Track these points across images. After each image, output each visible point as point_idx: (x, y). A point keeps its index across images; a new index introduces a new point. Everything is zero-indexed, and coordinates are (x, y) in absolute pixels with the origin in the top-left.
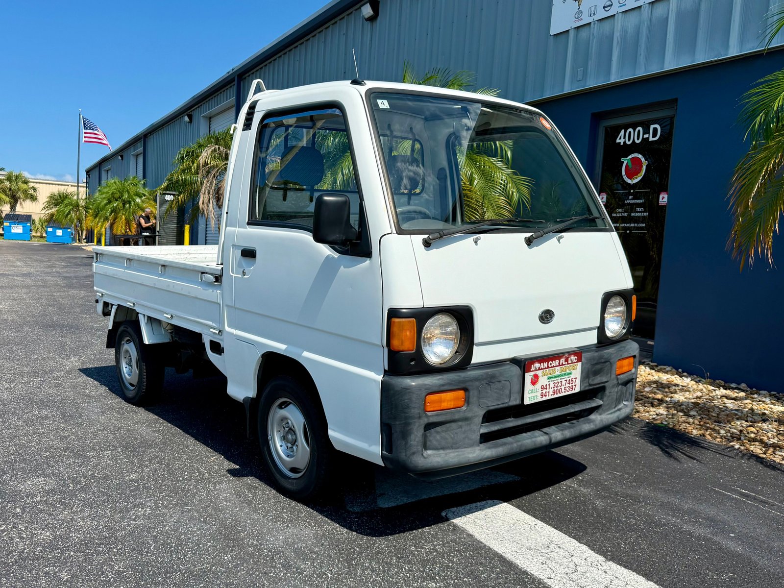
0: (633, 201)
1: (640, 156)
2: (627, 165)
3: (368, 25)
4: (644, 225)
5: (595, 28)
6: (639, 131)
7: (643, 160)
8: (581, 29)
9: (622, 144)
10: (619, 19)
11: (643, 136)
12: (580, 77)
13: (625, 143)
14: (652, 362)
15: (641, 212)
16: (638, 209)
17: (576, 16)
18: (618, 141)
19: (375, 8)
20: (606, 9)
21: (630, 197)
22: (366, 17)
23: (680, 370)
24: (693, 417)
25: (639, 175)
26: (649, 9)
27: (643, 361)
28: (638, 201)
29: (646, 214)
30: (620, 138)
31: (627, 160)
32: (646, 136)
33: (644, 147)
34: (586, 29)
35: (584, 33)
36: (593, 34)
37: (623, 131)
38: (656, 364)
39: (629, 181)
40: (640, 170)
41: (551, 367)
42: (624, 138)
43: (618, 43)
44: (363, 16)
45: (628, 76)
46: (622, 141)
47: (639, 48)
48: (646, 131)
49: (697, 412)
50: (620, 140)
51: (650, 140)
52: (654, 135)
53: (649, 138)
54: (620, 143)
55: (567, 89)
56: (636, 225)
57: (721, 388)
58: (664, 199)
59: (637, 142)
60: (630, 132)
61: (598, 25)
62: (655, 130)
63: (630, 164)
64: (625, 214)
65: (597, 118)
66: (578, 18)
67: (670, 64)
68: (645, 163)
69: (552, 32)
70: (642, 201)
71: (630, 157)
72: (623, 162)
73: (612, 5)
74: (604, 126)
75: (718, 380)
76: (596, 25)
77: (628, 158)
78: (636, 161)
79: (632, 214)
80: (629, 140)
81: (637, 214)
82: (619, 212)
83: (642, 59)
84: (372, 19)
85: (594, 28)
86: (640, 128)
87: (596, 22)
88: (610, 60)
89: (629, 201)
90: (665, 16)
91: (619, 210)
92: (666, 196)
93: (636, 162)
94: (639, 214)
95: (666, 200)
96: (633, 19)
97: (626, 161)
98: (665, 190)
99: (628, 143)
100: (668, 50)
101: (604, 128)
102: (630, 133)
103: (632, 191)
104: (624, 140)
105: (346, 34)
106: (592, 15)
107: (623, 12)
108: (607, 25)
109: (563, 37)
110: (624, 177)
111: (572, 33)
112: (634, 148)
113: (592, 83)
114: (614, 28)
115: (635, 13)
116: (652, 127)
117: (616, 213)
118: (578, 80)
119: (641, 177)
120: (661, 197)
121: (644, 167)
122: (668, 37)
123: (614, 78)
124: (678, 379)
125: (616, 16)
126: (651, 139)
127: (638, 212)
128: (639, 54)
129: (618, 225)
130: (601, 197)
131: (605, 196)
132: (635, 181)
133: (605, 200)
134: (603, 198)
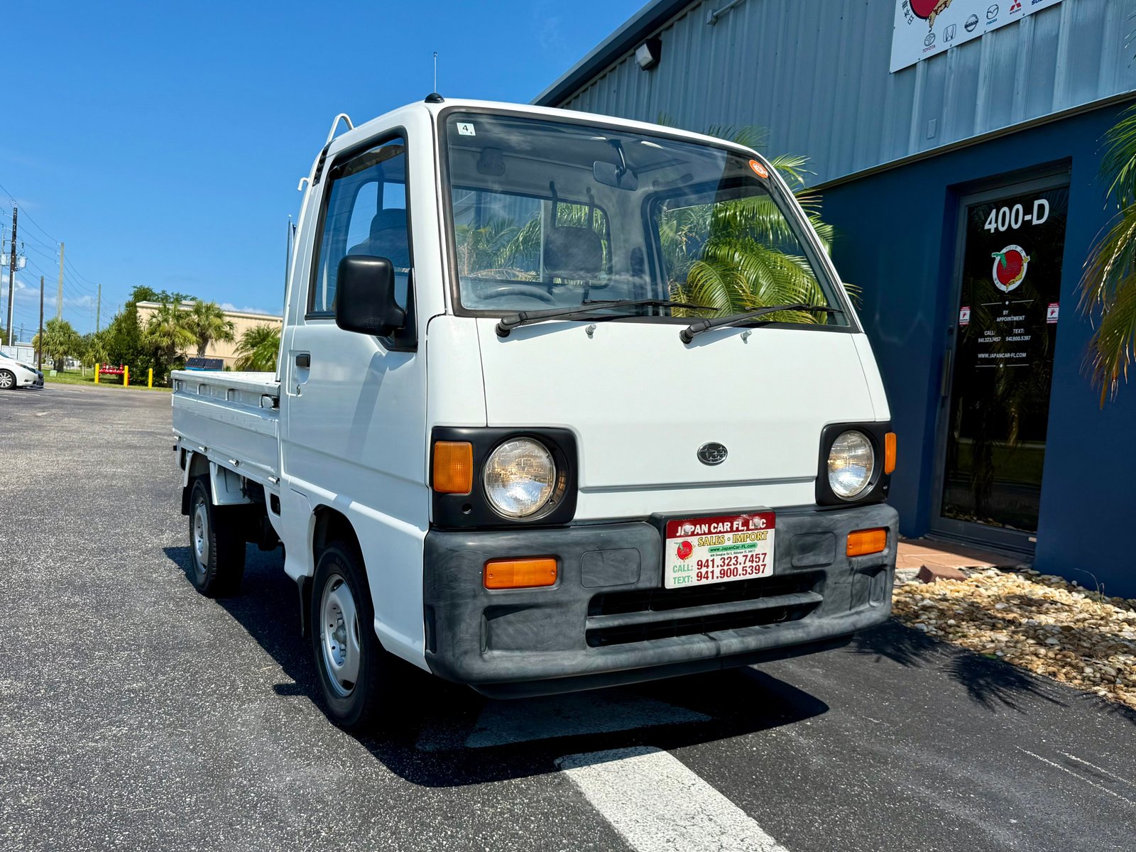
0: (1009, 319)
1: (1019, 249)
2: (1000, 263)
3: (646, 74)
4: (1024, 355)
5: (953, 58)
6: (1018, 210)
7: (1023, 254)
8: (933, 60)
9: (992, 231)
10: (988, 40)
11: (1023, 218)
12: (931, 134)
13: (997, 229)
14: (1032, 569)
15: (1020, 335)
16: (1016, 331)
17: (927, 43)
18: (987, 227)
19: (656, 49)
20: (970, 28)
21: (1005, 312)
22: (643, 63)
23: (1074, 583)
24: (1051, 646)
25: (1017, 277)
26: (1031, 23)
27: (1018, 567)
28: (1016, 318)
29: (1027, 338)
30: (990, 223)
31: (999, 255)
32: (1028, 218)
33: (1024, 235)
34: (940, 61)
35: (937, 67)
36: (950, 68)
37: (994, 211)
38: (1038, 572)
39: (1003, 288)
40: (1019, 270)
41: (716, 533)
42: (996, 222)
43: (985, 77)
44: (639, 63)
45: (999, 125)
46: (992, 227)
47: (1016, 82)
48: (1028, 210)
49: (1059, 641)
50: (990, 226)
51: (1034, 224)
52: (1040, 216)
53: (1032, 220)
54: (990, 230)
55: (913, 150)
56: (1013, 355)
57: (1131, 610)
58: (1053, 313)
59: (1015, 227)
60: (1004, 213)
61: (957, 55)
62: (1041, 207)
63: (1004, 262)
64: (997, 339)
65: (956, 192)
66: (929, 45)
67: (1061, 104)
68: (1026, 259)
69: (893, 69)
70: (1021, 318)
71: (1004, 251)
72: (994, 259)
73: (977, 22)
74: (967, 206)
75: (1132, 599)
76: (954, 54)
77: (1001, 252)
78: (1013, 256)
79: (1008, 339)
80: (1003, 225)
81: (1015, 339)
82: (988, 336)
83: (1019, 98)
84: (651, 67)
85: (951, 58)
86: (1019, 206)
87: (955, 49)
88: (974, 105)
89: (1002, 319)
90: (1054, 33)
91: (989, 333)
92: (1057, 310)
93: (1014, 258)
94: (1017, 339)
95: (1056, 315)
96: (1007, 39)
97: (998, 257)
98: (1056, 300)
99: (1002, 229)
100: (1058, 84)
101: (967, 208)
103: (1007, 303)
104: (995, 226)
105: (618, 92)
106: (949, 38)
107: (993, 31)
108: (970, 51)
109: (907, 75)
110: (996, 282)
111: (920, 68)
112: (1009, 236)
113: (948, 139)
114: (980, 55)
115: (1012, 31)
116: (1037, 203)
117: (985, 337)
118: (928, 137)
119: (1021, 281)
120: (1049, 310)
121: (1025, 265)
122: (1058, 65)
123: (980, 130)
124: (1064, 595)
125: (983, 37)
126: (1035, 222)
127: (1016, 335)
128: (1015, 93)
129: (987, 356)
130: (962, 313)
131: (968, 312)
132: (1012, 287)
133: (967, 317)
134: (965, 315)
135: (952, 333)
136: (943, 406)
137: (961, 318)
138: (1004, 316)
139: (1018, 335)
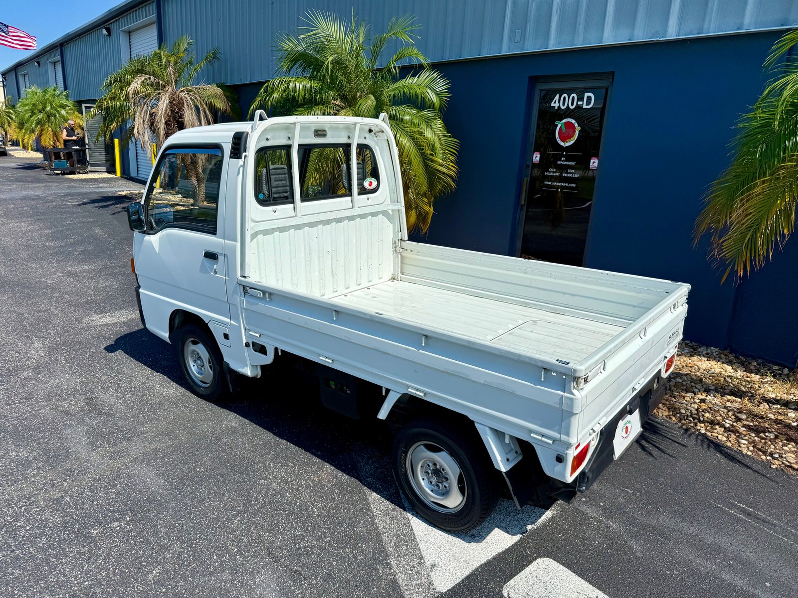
0: (566, 163)
1: (573, 121)
2: (561, 128)
4: (574, 185)
6: (573, 98)
7: (576, 125)
9: (556, 108)
11: (577, 103)
12: (518, 39)
13: (559, 107)
16: (569, 171)
18: (553, 104)
21: (563, 159)
25: (572, 139)
28: (570, 163)
29: (577, 176)
30: (555, 102)
31: (560, 123)
32: (580, 103)
33: (577, 113)
37: (558, 96)
39: (562, 144)
40: (573, 134)
42: (559, 102)
43: (557, 9)
45: (566, 45)
47: (578, 16)
48: (581, 99)
50: (555, 104)
51: (584, 107)
52: (588, 103)
53: (583, 105)
55: (505, 51)
56: (567, 184)
58: (594, 163)
59: (571, 107)
62: (589, 98)
63: (563, 128)
64: (557, 174)
65: (534, 80)
67: (609, 37)
68: (578, 129)
70: (573, 163)
71: (564, 121)
72: (557, 125)
74: (539, 90)
77: (562, 122)
78: (569, 125)
79: (564, 175)
80: (563, 105)
81: (569, 175)
82: (551, 172)
83: (580, 28)
86: (575, 95)
88: (549, 26)
91: (552, 170)
92: (597, 161)
95: (596, 164)
97: (559, 125)
98: (597, 156)
99: (563, 108)
100: (608, 23)
102: (565, 98)
103: (564, 153)
104: (558, 105)
110: (557, 140)
112: (568, 113)
113: (530, 48)
116: (586, 95)
117: (549, 172)
118: (516, 41)
119: (574, 141)
120: (592, 161)
121: (577, 132)
122: (607, 10)
123: (552, 46)
127: (569, 173)
128: (578, 23)
129: (550, 183)
130: (535, 156)
131: (539, 156)
132: (568, 144)
133: (538, 158)
134: (537, 157)
135: (529, 167)
136: (522, 209)
137: (534, 158)
138: (562, 161)
139: (571, 173)
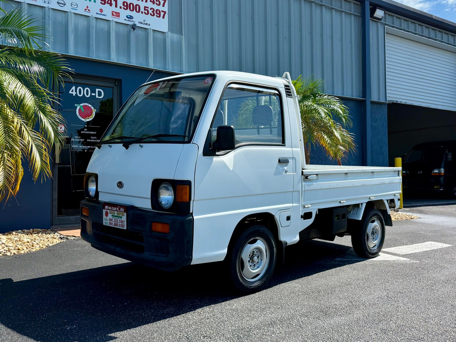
0: (88, 132)
1: (90, 105)
2: (80, 109)
6: (87, 90)
7: (92, 108)
8: (33, 6)
9: (74, 95)
10: (72, 15)
11: (91, 94)
13: (76, 95)
15: (95, 139)
16: (92, 137)
18: (70, 92)
20: (60, 5)
21: (85, 130)
25: (90, 117)
28: (91, 133)
30: (72, 91)
31: (80, 106)
32: (93, 94)
33: (92, 101)
36: (49, 16)
37: (74, 87)
39: (83, 120)
42: (76, 91)
43: (73, 31)
46: (74, 93)
47: (91, 41)
48: (93, 91)
50: (72, 93)
51: (96, 97)
52: (99, 95)
56: (92, 147)
59: (87, 96)
63: (82, 109)
64: (82, 140)
68: (94, 110)
70: (94, 133)
71: (82, 105)
72: (77, 107)
73: (65, 4)
77: (80, 105)
79: (88, 140)
81: (92, 141)
82: (76, 138)
83: (94, 48)
85: (49, 12)
87: (51, 9)
89: (84, 132)
94: (94, 141)
99: (79, 95)
100: (113, 51)
102: (81, 89)
103: (86, 126)
104: (76, 93)
107: (74, 13)
110: (79, 117)
111: (25, 6)
112: (83, 99)
114: (68, 20)
116: (97, 90)
119: (92, 118)
121: (94, 113)
123: (73, 53)
125: (69, 13)
127: (92, 139)
129: (77, 147)
130: (59, 127)
131: (63, 127)
132: (88, 120)
133: (63, 129)
134: (61, 128)
138: (85, 131)
139: (94, 139)
